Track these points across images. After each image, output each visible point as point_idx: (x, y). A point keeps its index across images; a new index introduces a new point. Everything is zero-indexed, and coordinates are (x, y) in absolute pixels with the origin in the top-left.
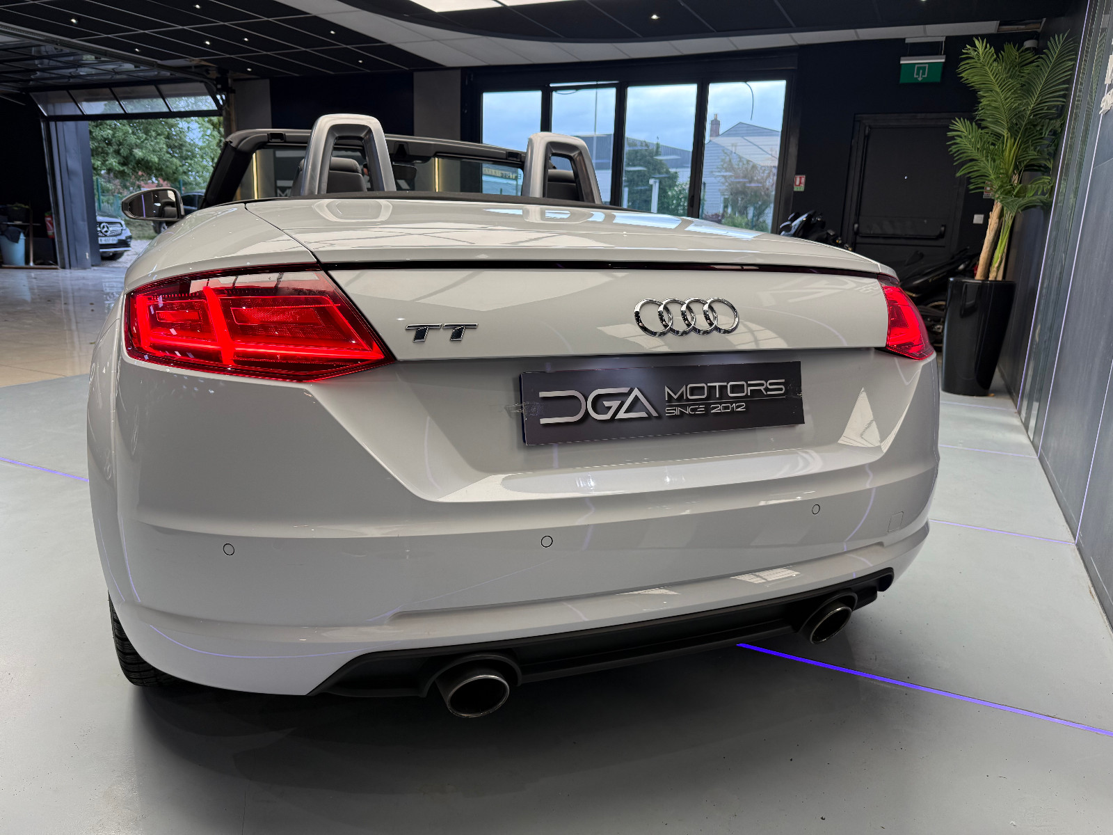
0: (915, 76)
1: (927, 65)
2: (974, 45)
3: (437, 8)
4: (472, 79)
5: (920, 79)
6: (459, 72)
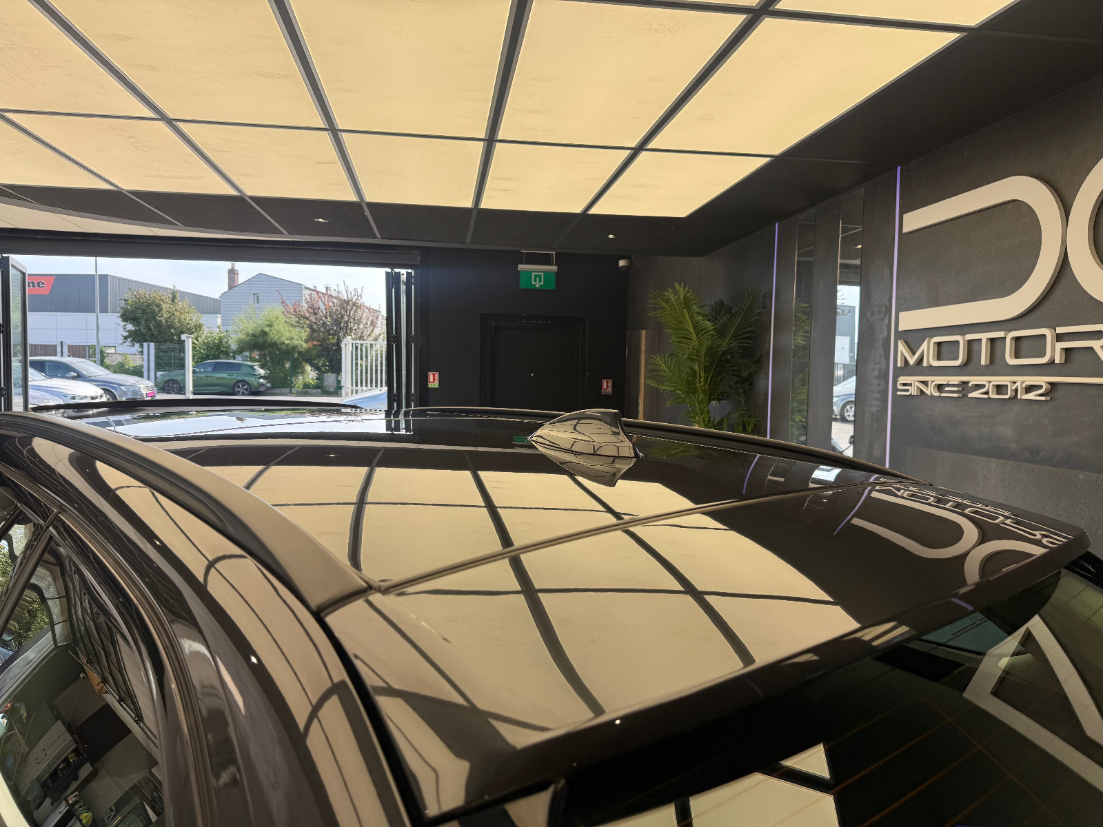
0: (533, 283)
1: (542, 274)
5: (538, 286)
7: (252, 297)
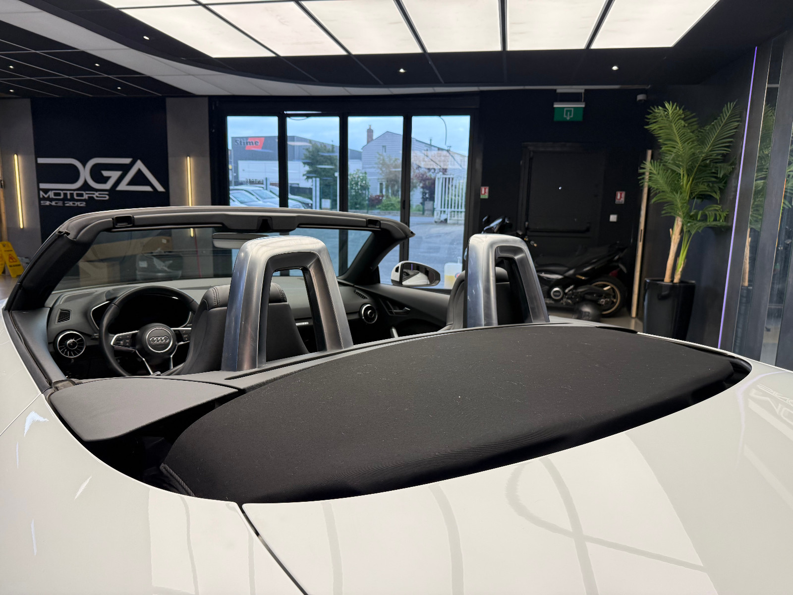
0: (565, 116)
1: (572, 109)
3: (214, 54)
4: (217, 105)
5: (568, 118)
6: (206, 99)
7: (382, 149)
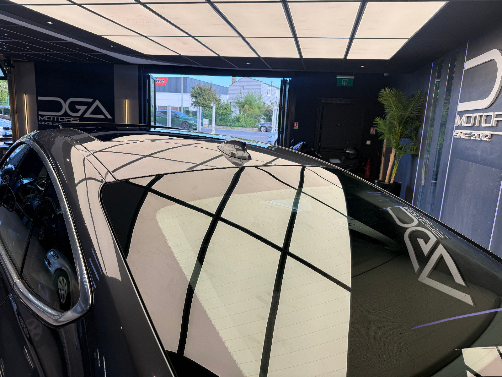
0: (343, 84)
1: (347, 80)
2: (385, 89)
4: (143, 69)
6: (138, 66)
7: (241, 87)
